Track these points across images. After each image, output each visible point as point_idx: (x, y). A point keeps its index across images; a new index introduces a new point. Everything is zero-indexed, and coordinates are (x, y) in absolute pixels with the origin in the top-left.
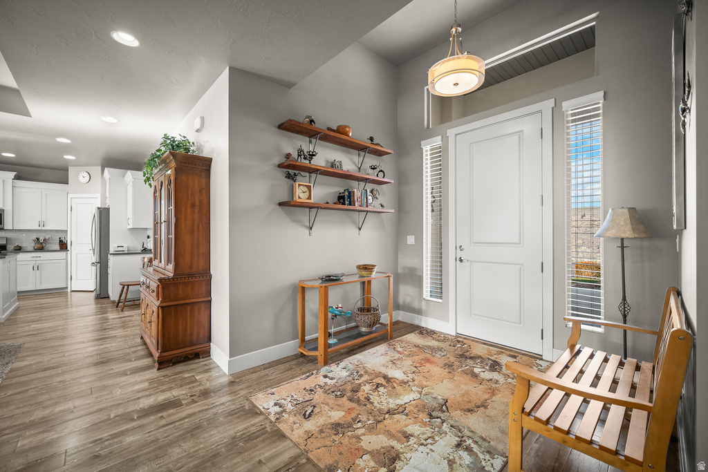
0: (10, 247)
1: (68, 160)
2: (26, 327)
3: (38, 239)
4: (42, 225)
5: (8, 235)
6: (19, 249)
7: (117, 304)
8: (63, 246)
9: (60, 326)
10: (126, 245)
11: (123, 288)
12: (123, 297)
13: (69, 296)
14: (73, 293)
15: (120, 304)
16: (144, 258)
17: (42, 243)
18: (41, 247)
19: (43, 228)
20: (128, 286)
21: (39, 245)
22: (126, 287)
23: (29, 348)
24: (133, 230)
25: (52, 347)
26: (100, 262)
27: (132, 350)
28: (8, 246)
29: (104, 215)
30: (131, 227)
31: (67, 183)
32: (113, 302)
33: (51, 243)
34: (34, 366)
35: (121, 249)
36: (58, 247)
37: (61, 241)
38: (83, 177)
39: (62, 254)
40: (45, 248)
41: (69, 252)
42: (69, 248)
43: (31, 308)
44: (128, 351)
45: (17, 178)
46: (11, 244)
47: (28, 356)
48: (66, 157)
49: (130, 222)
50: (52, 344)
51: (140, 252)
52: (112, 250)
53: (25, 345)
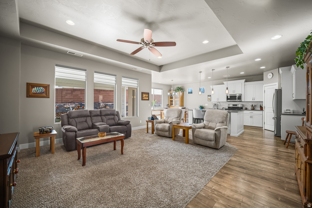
0: (244, 108)
1: (263, 69)
2: (243, 142)
3: (252, 105)
4: (253, 99)
5: (243, 103)
6: (246, 109)
7: (285, 142)
8: (262, 108)
9: (254, 146)
10: (292, 109)
11: (288, 134)
12: (288, 140)
13: (264, 132)
14: (265, 130)
15: (286, 143)
16: (304, 118)
17: (254, 107)
18: (253, 109)
19: (254, 101)
20: (291, 134)
21: (253, 108)
22: (290, 134)
23: (239, 152)
24: (295, 100)
25: (247, 156)
26: (276, 118)
27: (287, 180)
28: (243, 108)
29: (279, 93)
30: (294, 99)
31: (263, 80)
32: (283, 141)
33: (257, 107)
34: (237, 163)
35: (288, 111)
36: (259, 109)
37: (261, 106)
38: (270, 76)
39: (261, 112)
40: (255, 109)
41: (264, 111)
42: (264, 110)
43: (247, 134)
44: (283, 179)
45: (246, 81)
46: (244, 107)
47: (237, 156)
48: (261, 68)
49: (294, 96)
50: (248, 154)
51: (301, 114)
52: (283, 112)
53: (239, 150)
